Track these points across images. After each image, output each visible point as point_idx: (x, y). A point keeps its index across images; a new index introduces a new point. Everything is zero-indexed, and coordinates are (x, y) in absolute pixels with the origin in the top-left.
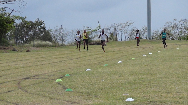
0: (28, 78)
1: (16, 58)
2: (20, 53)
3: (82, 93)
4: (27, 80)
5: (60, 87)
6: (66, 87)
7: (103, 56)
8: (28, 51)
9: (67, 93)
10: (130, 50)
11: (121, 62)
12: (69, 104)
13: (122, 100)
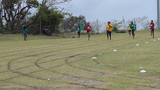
0: (73, 57)
1: (65, 42)
2: (68, 39)
3: (110, 67)
4: (72, 58)
5: (95, 63)
6: (99, 62)
7: (126, 41)
8: (73, 37)
9: (100, 66)
10: (145, 36)
11: (138, 45)
12: (101, 74)
13: (138, 71)
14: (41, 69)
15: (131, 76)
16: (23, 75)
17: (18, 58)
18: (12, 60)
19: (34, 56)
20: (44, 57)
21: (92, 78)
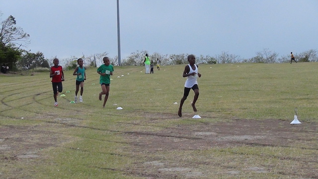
0: (39, 94)
1: (25, 80)
8: (32, 75)
9: (71, 104)
12: (76, 112)
13: (114, 108)
14: (11, 108)
15: (108, 113)
20: (9, 96)
21: (68, 115)
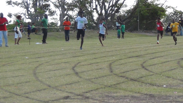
14: (152, 73)
16: (132, 80)
17: (120, 60)
18: (113, 61)
19: (137, 58)
20: (151, 59)
